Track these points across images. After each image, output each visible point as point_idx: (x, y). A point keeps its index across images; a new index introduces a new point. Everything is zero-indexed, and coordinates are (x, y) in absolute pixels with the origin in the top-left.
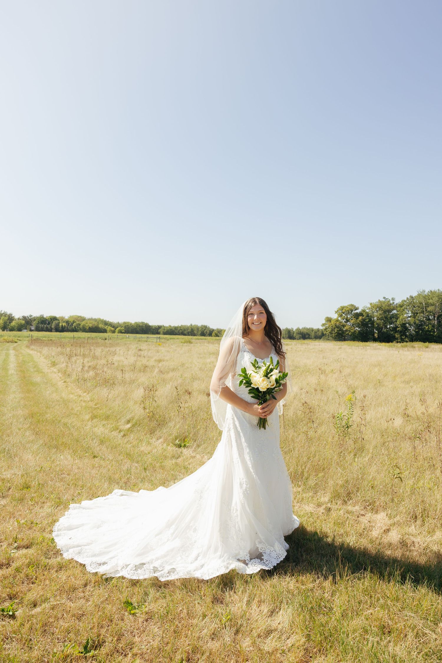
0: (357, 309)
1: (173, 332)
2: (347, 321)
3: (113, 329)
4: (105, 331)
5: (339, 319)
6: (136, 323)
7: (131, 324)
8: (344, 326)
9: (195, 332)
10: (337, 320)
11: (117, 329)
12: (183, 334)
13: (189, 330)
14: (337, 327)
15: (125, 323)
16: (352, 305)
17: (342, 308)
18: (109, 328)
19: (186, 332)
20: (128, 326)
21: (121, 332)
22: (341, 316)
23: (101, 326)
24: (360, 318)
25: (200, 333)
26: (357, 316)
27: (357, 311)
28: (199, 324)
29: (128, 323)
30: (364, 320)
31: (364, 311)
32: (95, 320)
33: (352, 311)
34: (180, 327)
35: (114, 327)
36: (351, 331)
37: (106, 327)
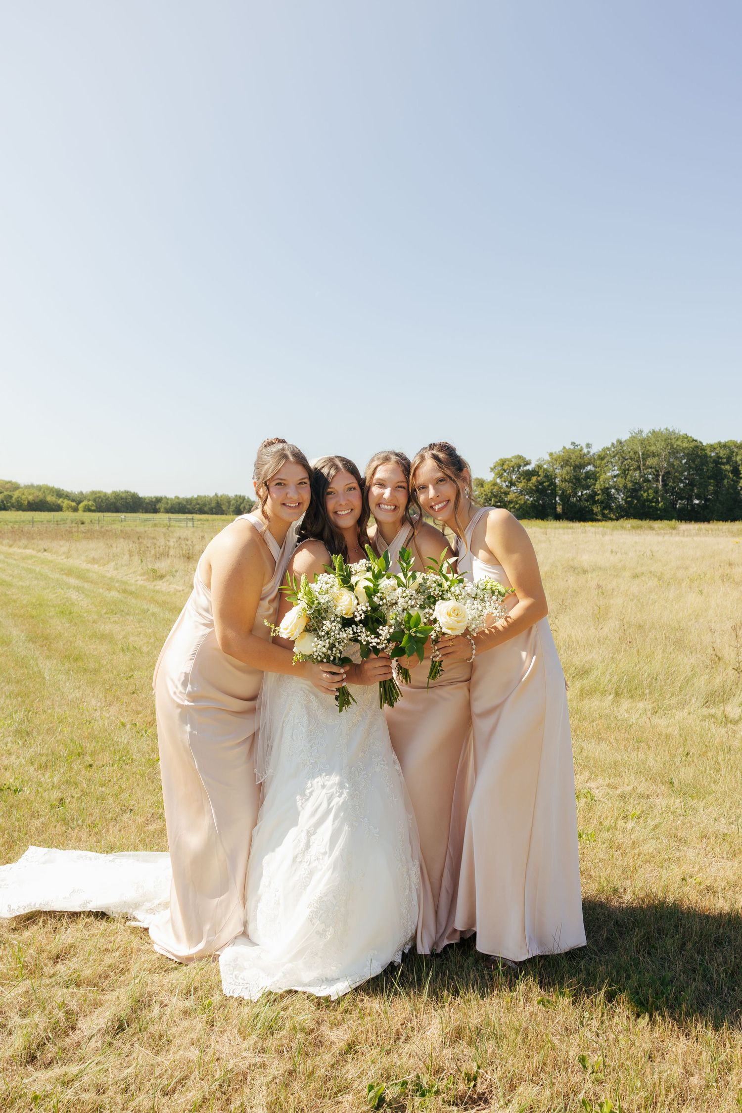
0: (528, 463)
1: (182, 508)
2: (512, 484)
3: (74, 504)
4: (58, 508)
5: (498, 481)
6: (114, 492)
7: (105, 495)
8: (506, 494)
9: (224, 508)
10: (495, 484)
11: (82, 505)
12: (202, 511)
13: (213, 505)
14: (495, 496)
15: (93, 493)
16: (520, 457)
17: (503, 463)
18: (65, 503)
19: (206, 509)
20: (100, 497)
21: (88, 509)
22: (501, 476)
23: (50, 499)
24: (534, 479)
25: (232, 508)
26: (529, 475)
27: (529, 468)
28: (231, 494)
29: (99, 492)
30: (541, 483)
31: (540, 467)
32: (39, 488)
33: (519, 467)
34: (196, 499)
35: (77, 502)
36: (519, 502)
37: (60, 501)
